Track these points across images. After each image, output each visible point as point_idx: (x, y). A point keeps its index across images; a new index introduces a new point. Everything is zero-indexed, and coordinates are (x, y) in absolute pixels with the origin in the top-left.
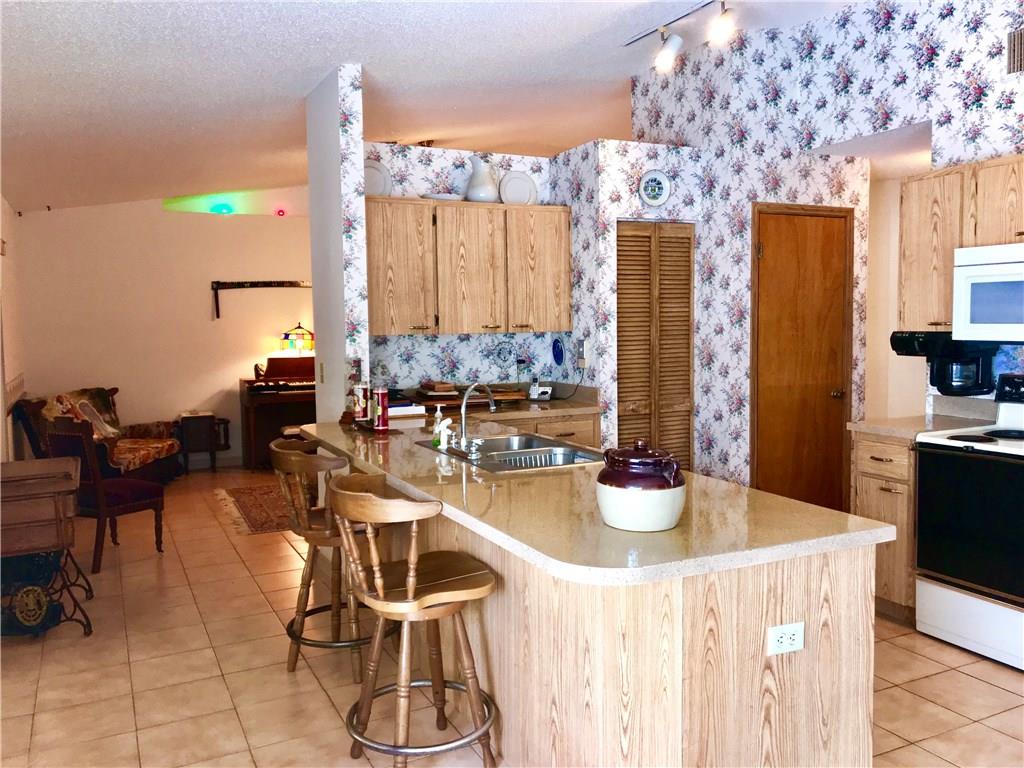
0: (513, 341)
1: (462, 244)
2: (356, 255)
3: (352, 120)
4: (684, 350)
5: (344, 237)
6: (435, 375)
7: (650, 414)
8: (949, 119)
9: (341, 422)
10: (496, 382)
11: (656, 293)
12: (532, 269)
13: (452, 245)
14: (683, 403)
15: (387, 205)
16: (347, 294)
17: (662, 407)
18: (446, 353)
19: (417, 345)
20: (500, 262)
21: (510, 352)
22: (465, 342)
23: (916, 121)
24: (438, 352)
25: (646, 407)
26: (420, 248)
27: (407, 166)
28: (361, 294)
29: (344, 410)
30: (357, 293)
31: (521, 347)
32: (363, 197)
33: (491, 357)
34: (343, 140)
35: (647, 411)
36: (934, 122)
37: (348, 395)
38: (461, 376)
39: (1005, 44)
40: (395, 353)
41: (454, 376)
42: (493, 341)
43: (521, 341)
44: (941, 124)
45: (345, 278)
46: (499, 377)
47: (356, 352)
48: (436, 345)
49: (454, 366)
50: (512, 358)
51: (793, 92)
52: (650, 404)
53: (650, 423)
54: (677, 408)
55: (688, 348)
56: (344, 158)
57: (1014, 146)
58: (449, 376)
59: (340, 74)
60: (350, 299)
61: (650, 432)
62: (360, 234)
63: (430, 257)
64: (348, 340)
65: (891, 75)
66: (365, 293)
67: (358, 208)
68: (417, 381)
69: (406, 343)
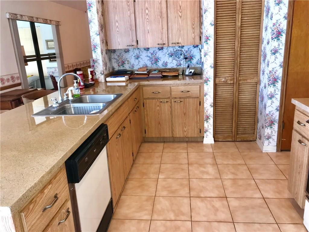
0: (183, 50)
1: (147, 9)
2: (93, 18)
6: (149, 64)
7: (233, 83)
10: (175, 67)
12: (181, 17)
13: (142, 10)
14: (253, 79)
17: (240, 80)
18: (153, 55)
19: (141, 52)
21: (181, 54)
22: (161, 50)
24: (150, 55)
25: (231, 80)
30: (95, 33)
31: (186, 52)
33: (173, 57)
35: (232, 82)
38: (160, 65)
40: (132, 56)
41: (157, 64)
42: (174, 50)
43: (187, 49)
45: (90, 27)
46: (177, 65)
48: (149, 52)
49: (157, 60)
50: (182, 57)
52: (234, 79)
53: (233, 87)
54: (249, 81)
58: (155, 65)
60: (93, 36)
61: (233, 92)
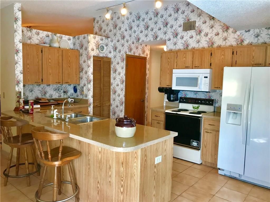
0: (62, 86)
1: (50, 59)
2: (19, 60)
3: (18, 20)
4: (109, 90)
5: (15, 55)
6: (40, 96)
7: (100, 106)
8: (170, 40)
9: (14, 110)
10: (57, 98)
11: (102, 75)
12: (69, 67)
13: (47, 59)
15: (27, 46)
16: (16, 72)
17: (103, 104)
18: (43, 89)
19: (34, 87)
20: (61, 65)
21: (62, 89)
22: (49, 86)
23: (163, 39)
24: (40, 89)
26: (37, 59)
27: (31, 35)
28: (21, 72)
29: (15, 107)
30: (19, 72)
31: (64, 88)
32: (21, 44)
33: (56, 91)
34: (15, 26)
36: (167, 40)
37: (17, 102)
38: (48, 96)
39: (182, 25)
42: (57, 86)
43: (65, 86)
44: (168, 40)
45: (16, 67)
46: (58, 96)
47: (19, 89)
48: (40, 87)
49: (45, 93)
50: (62, 91)
51: (135, 28)
52: (100, 104)
53: (100, 108)
54: (107, 104)
55: (110, 89)
56: (15, 31)
57: (183, 47)
58: (44, 96)
59: (14, 6)
60: (17, 74)
61: (100, 111)
62: (21, 54)
63: (40, 62)
64: (16, 86)
65: (158, 28)
66: (22, 72)
67: (20, 46)
68: (34, 97)
69: (31, 87)
